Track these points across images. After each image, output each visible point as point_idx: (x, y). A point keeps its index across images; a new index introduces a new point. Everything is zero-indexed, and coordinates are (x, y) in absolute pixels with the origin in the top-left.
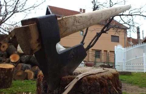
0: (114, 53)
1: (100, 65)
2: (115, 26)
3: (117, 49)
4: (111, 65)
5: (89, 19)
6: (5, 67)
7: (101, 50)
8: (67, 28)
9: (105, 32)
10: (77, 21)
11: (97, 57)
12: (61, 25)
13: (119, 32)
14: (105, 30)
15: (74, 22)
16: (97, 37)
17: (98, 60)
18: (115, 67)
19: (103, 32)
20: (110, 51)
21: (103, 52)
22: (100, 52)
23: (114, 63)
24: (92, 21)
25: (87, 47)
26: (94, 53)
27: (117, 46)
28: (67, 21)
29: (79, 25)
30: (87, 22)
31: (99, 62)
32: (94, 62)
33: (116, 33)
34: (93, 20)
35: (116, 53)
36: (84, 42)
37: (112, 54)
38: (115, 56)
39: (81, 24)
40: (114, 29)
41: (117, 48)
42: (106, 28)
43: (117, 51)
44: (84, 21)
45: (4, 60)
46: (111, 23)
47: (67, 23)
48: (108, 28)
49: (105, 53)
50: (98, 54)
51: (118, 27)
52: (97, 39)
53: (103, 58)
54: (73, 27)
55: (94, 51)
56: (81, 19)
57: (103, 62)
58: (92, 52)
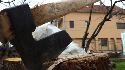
0: (121, 40)
1: (107, 53)
2: (118, 12)
3: (123, 36)
4: (119, 53)
5: (71, 5)
6: (14, 61)
7: (107, 39)
8: (44, 16)
9: (108, 20)
10: (55, 8)
11: (104, 46)
12: (36, 13)
13: (123, 18)
14: (107, 18)
15: (52, 9)
16: (100, 26)
17: (105, 48)
18: (123, 54)
19: (106, 20)
20: (117, 39)
21: (109, 40)
22: (106, 40)
23: (122, 50)
24: (74, 7)
25: (92, 36)
26: (100, 42)
27: (123, 32)
28: (42, 9)
29: (59, 12)
30: (68, 7)
31: (107, 51)
32: (101, 51)
33: (120, 19)
34: (75, 5)
35: (122, 39)
36: (88, 32)
37: (119, 41)
38: (122, 43)
39: (60, 10)
40: (116, 16)
41: (123, 34)
42: (109, 16)
43: (124, 38)
44: (64, 7)
45: (17, 55)
46: (113, 10)
47: (43, 10)
48: (111, 16)
49: (112, 40)
50: (105, 43)
51: (121, 13)
52: (101, 27)
53: (110, 46)
54: (51, 13)
55: (101, 40)
56: (60, 5)
57: (111, 50)
58: (98, 41)
